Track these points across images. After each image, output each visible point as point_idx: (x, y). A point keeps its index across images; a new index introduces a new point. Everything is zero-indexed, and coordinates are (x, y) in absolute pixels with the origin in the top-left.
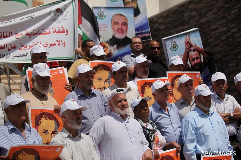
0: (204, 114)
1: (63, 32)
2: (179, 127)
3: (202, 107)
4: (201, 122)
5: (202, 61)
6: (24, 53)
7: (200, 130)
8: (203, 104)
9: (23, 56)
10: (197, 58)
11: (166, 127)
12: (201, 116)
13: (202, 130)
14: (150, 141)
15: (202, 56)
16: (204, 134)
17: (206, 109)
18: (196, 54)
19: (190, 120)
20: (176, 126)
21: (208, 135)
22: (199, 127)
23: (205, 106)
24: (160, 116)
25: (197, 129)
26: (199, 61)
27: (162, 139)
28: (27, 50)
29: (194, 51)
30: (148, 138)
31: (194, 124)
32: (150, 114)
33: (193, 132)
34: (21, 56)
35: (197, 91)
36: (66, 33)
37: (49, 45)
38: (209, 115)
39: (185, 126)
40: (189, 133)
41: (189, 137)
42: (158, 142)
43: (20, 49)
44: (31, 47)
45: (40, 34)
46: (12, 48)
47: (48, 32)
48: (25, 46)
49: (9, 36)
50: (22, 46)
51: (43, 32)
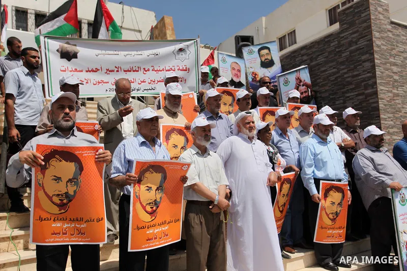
0: (322, 141)
1: (186, 70)
2: (298, 152)
3: (321, 135)
4: (319, 148)
5: (310, 95)
7: (319, 156)
8: (322, 132)
9: (151, 90)
10: (305, 92)
11: (286, 151)
12: (319, 142)
13: (321, 156)
14: (273, 163)
15: (309, 90)
16: (322, 160)
17: (324, 137)
18: (305, 89)
19: (309, 146)
20: (295, 150)
21: (326, 161)
22: (318, 153)
23: (324, 134)
24: (282, 140)
25: (315, 155)
26: (307, 94)
27: (283, 162)
28: (156, 84)
29: (303, 86)
30: (271, 160)
31: (313, 150)
32: (272, 138)
33: (312, 157)
35: (317, 119)
36: (188, 71)
38: (326, 142)
39: (304, 151)
40: (308, 158)
41: (308, 162)
42: (280, 164)
43: (149, 83)
44: (158, 82)
45: (167, 71)
46: (142, 82)
47: (173, 69)
48: (153, 80)
49: (138, 71)
50: (151, 81)
51: (169, 68)
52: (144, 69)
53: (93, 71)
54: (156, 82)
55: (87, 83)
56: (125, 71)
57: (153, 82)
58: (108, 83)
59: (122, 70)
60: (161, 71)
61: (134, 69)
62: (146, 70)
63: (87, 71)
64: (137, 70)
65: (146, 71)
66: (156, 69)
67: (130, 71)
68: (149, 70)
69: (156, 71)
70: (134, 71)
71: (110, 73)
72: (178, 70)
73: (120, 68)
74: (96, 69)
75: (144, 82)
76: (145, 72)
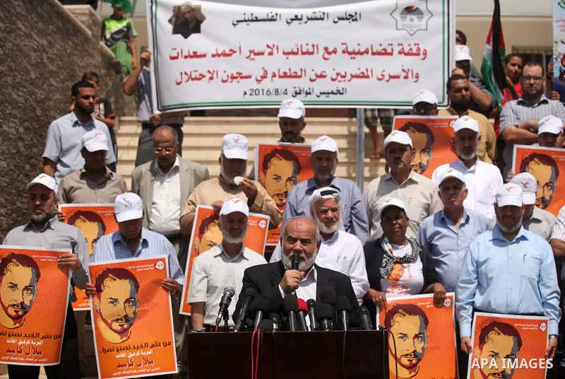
0: (501, 238)
1: (418, 54)
6: (340, 89)
7: (483, 267)
9: (336, 94)
11: (445, 253)
12: (494, 240)
16: (487, 274)
24: (441, 233)
25: (478, 264)
28: (347, 82)
31: (475, 255)
33: (473, 268)
34: (333, 93)
36: (422, 56)
37: (387, 77)
41: (463, 277)
42: (397, 280)
43: (333, 80)
44: (353, 77)
45: (374, 54)
46: (317, 76)
47: (389, 50)
48: (343, 74)
49: (312, 53)
50: (338, 74)
51: (380, 49)
52: (326, 49)
53: (225, 55)
54: (348, 77)
55: (211, 78)
56: (285, 53)
57: (344, 77)
58: (249, 77)
59: (281, 52)
60: (361, 54)
61: (305, 50)
62: (330, 50)
63: (213, 56)
64: (311, 50)
65: (329, 53)
66: (350, 50)
67: (296, 54)
68: (335, 51)
69: (350, 53)
70: (303, 53)
71: (257, 57)
72: (400, 53)
73: (275, 48)
74: (231, 50)
75: (322, 76)
76: (326, 56)
